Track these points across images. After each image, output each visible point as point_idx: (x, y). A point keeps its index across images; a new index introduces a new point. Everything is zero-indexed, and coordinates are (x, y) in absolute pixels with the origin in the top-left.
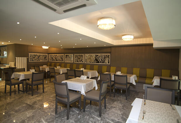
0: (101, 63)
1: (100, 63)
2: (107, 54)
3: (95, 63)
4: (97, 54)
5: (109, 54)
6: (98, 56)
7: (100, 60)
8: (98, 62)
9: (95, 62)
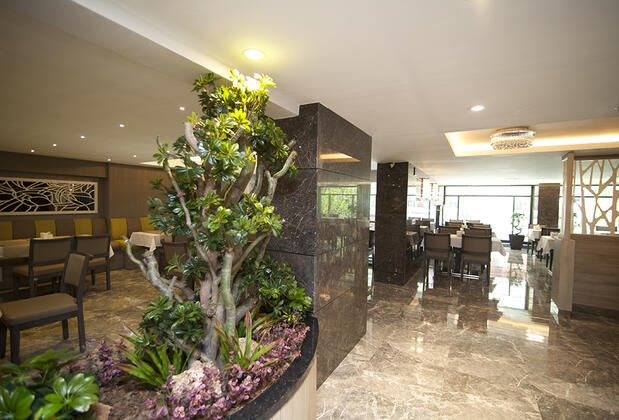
0: (61, 212)
1: (56, 212)
2: (85, 183)
3: (35, 213)
4: (45, 181)
5: (92, 184)
6: (45, 185)
7: (55, 202)
8: (51, 208)
9: (32, 210)
